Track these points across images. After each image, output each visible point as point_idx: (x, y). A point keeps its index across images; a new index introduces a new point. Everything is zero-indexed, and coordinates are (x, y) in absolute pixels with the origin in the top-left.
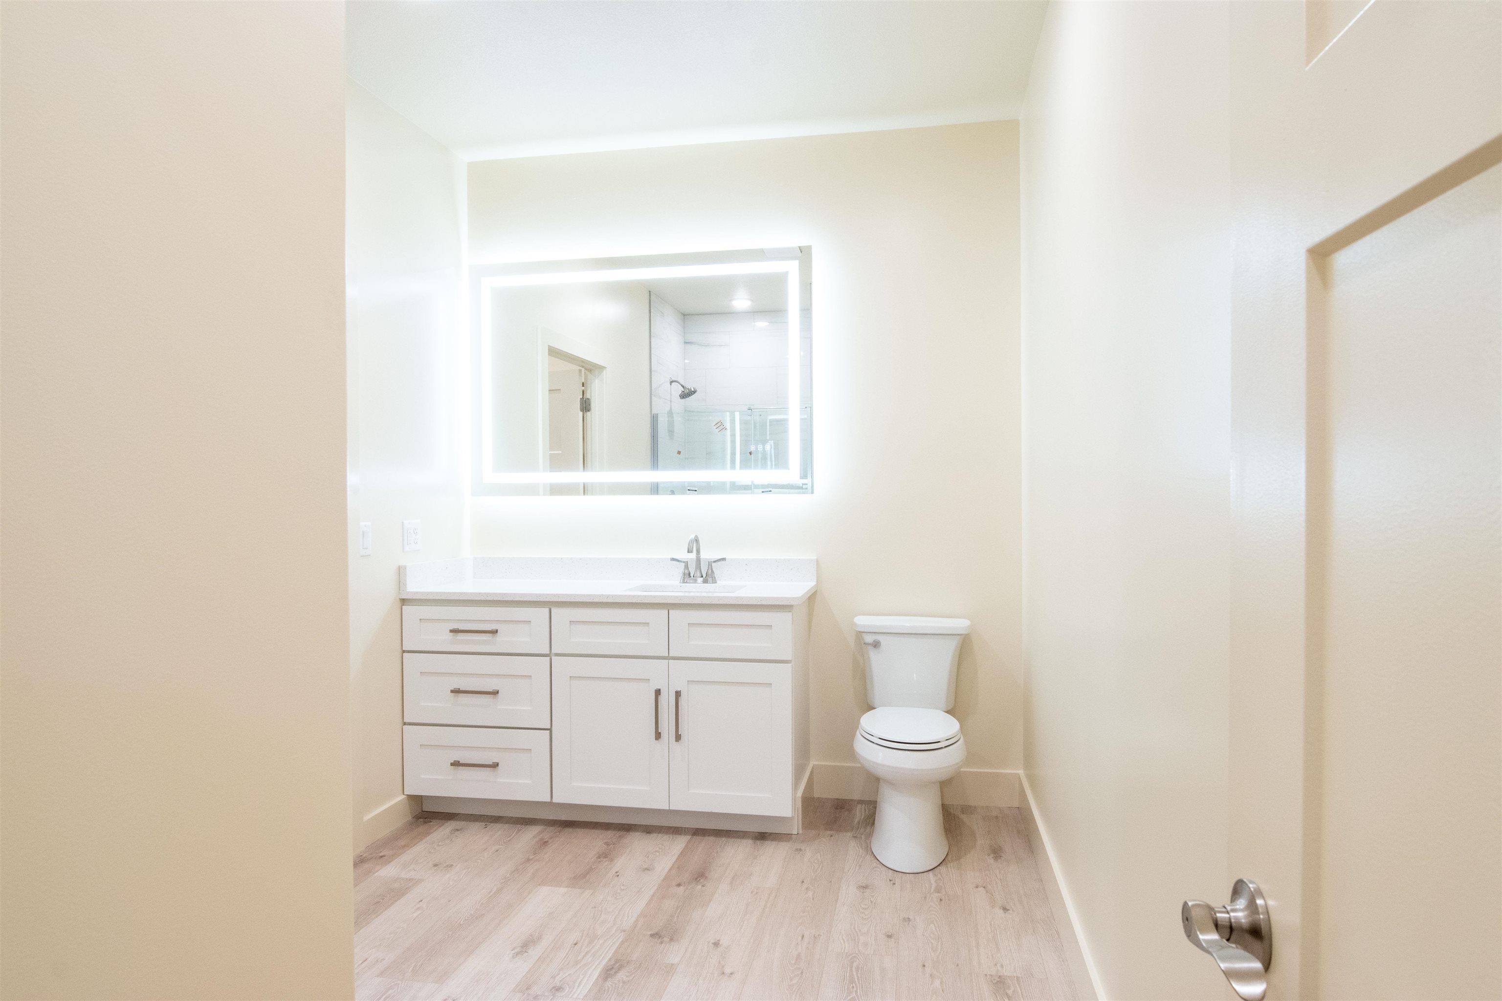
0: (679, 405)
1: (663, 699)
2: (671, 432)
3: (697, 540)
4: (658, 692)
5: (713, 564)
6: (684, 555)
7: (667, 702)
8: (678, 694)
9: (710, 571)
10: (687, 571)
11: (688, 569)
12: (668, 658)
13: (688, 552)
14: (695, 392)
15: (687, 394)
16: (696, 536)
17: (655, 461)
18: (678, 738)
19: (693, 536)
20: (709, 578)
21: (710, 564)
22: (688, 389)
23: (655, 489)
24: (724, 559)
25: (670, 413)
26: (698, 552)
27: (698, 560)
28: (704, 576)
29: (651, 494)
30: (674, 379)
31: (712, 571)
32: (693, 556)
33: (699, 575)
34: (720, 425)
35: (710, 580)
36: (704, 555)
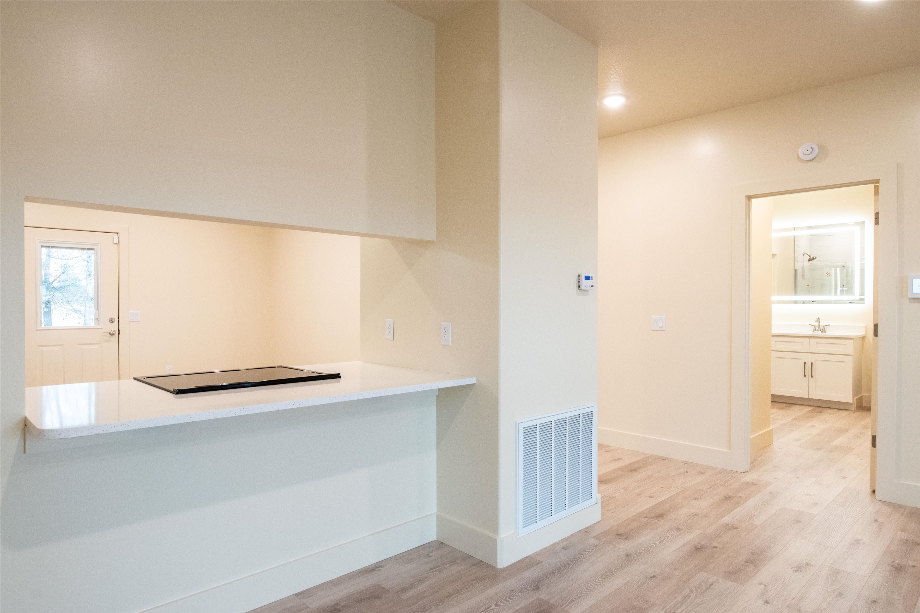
0: (807, 264)
1: (807, 365)
2: (803, 276)
3: (819, 319)
4: (805, 363)
5: (825, 327)
6: (815, 324)
7: (808, 366)
8: (812, 364)
9: (824, 329)
10: (815, 329)
11: (815, 328)
12: (809, 353)
13: (816, 322)
14: (815, 258)
15: (811, 259)
16: (819, 317)
17: (796, 291)
18: (812, 376)
19: (817, 317)
20: (823, 330)
21: (824, 326)
22: (812, 257)
23: (796, 302)
24: (829, 325)
25: (803, 268)
26: (819, 322)
27: (819, 326)
28: (822, 330)
29: (794, 304)
30: (805, 253)
31: (825, 329)
32: (817, 324)
33: (819, 330)
34: (829, 274)
35: (824, 331)
36: (821, 324)
